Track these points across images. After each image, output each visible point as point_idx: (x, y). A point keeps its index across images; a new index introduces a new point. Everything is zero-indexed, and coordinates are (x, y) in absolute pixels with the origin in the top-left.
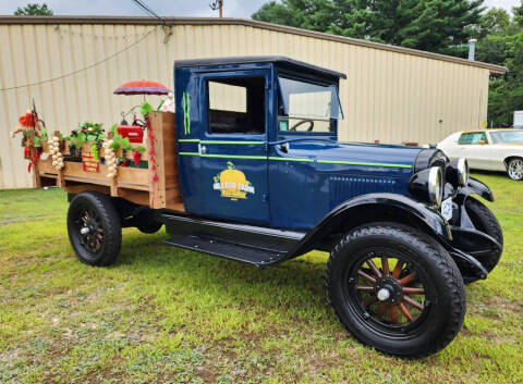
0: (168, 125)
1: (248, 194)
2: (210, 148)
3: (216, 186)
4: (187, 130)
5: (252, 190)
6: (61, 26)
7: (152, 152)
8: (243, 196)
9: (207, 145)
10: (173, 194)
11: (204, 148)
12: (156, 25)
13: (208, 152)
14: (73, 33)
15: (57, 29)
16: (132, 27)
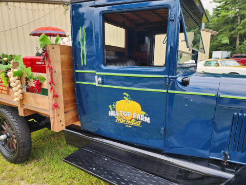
0: (66, 57)
1: (143, 123)
2: (105, 80)
3: (111, 113)
4: (84, 62)
5: (148, 120)
6: (9, 3)
7: (52, 82)
8: (138, 124)
9: (102, 77)
10: (71, 115)
11: (100, 79)
12: (59, 4)
13: (103, 83)
14: (15, 7)
15: (7, 4)
16: (47, 5)
